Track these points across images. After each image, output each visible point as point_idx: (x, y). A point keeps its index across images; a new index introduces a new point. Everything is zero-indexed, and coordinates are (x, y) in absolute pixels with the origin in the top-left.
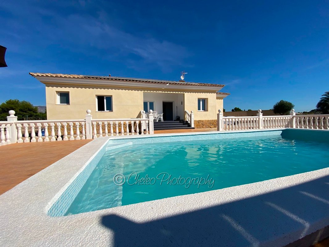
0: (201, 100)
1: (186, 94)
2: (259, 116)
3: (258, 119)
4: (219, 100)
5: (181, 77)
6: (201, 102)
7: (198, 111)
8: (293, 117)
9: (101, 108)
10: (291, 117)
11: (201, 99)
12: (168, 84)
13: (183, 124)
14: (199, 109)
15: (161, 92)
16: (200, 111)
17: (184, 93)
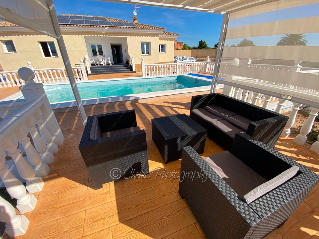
0: (145, 44)
1: (128, 38)
2: (177, 63)
3: (175, 66)
4: (170, 41)
5: (134, 13)
6: (145, 46)
7: (143, 55)
8: (207, 63)
9: (47, 54)
10: (206, 63)
11: (145, 42)
12: (107, 28)
13: (127, 68)
14: (143, 53)
15: (102, 36)
16: (144, 55)
17: (126, 36)
